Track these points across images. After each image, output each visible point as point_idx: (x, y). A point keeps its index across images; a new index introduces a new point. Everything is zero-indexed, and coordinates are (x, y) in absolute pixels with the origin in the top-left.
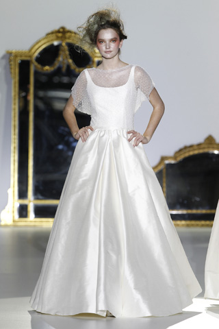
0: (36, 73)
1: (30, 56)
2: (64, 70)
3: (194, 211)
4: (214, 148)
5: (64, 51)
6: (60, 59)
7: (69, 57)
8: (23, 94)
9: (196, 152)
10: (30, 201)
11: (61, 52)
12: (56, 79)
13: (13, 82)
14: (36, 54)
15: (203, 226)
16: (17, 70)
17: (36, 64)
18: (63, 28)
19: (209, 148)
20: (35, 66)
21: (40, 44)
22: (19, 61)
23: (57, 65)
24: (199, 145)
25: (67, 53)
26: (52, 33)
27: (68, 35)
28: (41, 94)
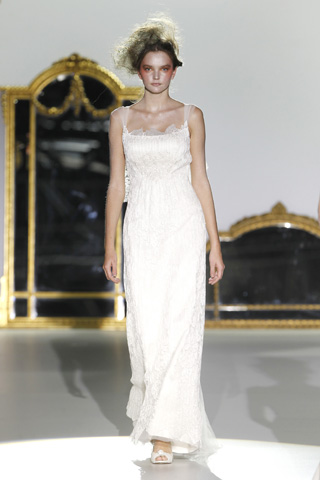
0: (39, 117)
1: (31, 94)
2: (77, 112)
3: (257, 307)
4: (285, 220)
5: (77, 87)
6: (71, 97)
7: (83, 94)
8: (21, 146)
9: (260, 225)
10: (31, 294)
11: (73, 89)
12: (66, 126)
13: (7, 129)
14: (39, 91)
15: (269, 327)
16: (12, 114)
17: (38, 104)
18: (76, 55)
19: (277, 219)
20: (37, 108)
21: (44, 77)
22: (15, 101)
23: (67, 106)
24: (264, 216)
25: (82, 89)
26: (61, 62)
27: (82, 64)
28: (46, 145)
